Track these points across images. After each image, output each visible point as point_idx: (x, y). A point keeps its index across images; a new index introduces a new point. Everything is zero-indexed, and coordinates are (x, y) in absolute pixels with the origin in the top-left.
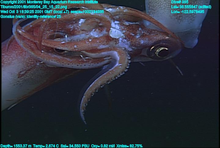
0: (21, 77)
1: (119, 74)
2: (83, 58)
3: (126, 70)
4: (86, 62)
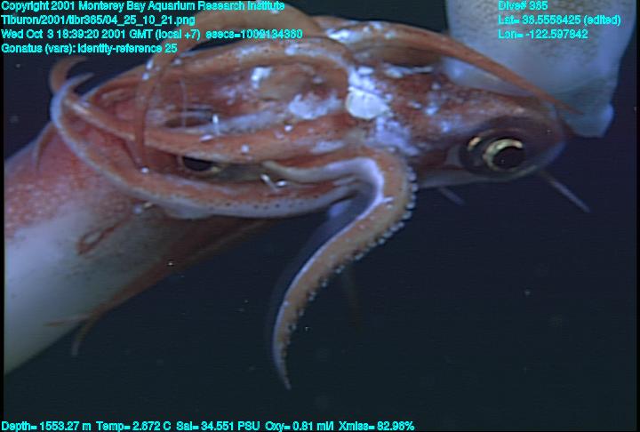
1: (388, 229)
2: (271, 185)
3: (407, 216)
4: (281, 195)
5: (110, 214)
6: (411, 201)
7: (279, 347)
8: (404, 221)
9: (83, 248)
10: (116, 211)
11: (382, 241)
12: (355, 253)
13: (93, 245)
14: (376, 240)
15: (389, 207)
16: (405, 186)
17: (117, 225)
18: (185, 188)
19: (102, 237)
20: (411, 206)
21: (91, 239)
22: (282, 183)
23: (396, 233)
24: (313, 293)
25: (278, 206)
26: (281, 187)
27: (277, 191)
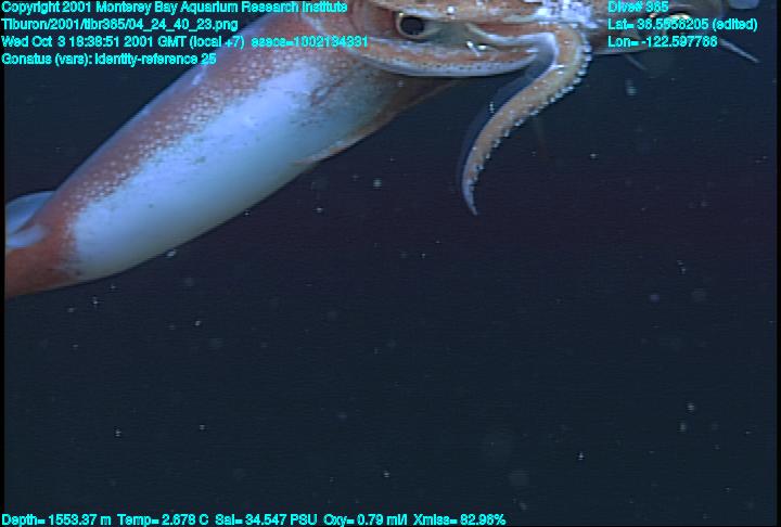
0: (318, 103)
1: (560, 91)
2: (474, 50)
3: (578, 81)
4: (481, 60)
5: (335, 71)
6: (581, 69)
7: (468, 184)
8: (575, 86)
9: (314, 100)
10: (340, 68)
11: (553, 100)
12: (532, 109)
13: (322, 99)
14: (549, 100)
15: (560, 73)
16: (578, 57)
17: (342, 81)
18: (403, 53)
19: (330, 91)
20: (581, 73)
21: (320, 94)
22: (483, 47)
23: (567, 95)
24: (498, 142)
25: (479, 68)
26: (481, 51)
27: (478, 55)
